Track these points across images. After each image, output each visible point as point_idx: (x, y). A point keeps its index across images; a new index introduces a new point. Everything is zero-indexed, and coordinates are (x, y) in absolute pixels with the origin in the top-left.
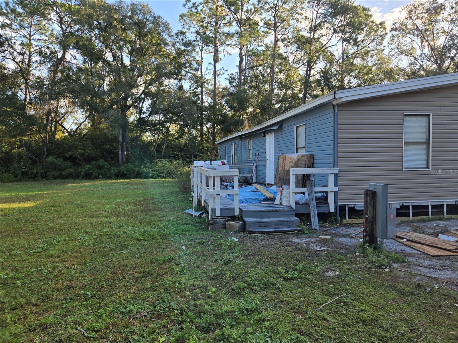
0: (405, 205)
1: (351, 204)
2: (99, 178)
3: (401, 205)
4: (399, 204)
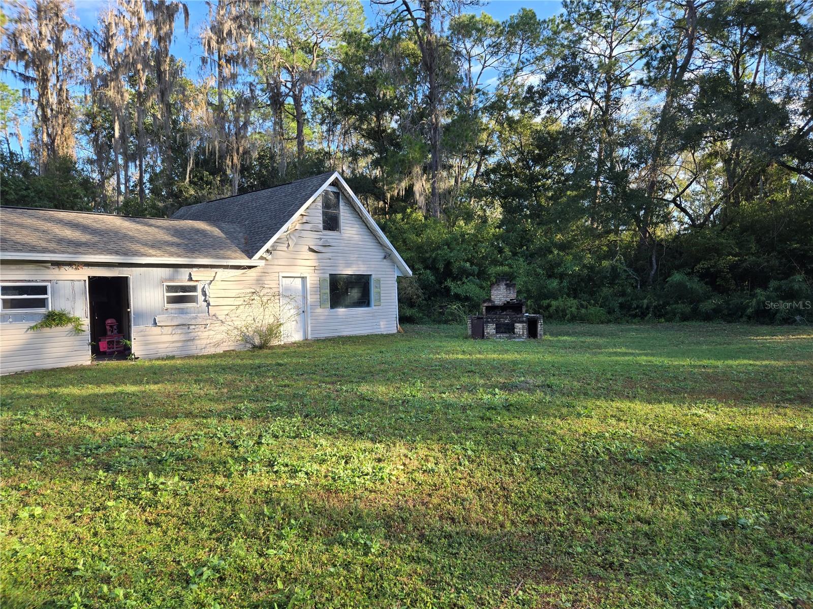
2: (794, 322)
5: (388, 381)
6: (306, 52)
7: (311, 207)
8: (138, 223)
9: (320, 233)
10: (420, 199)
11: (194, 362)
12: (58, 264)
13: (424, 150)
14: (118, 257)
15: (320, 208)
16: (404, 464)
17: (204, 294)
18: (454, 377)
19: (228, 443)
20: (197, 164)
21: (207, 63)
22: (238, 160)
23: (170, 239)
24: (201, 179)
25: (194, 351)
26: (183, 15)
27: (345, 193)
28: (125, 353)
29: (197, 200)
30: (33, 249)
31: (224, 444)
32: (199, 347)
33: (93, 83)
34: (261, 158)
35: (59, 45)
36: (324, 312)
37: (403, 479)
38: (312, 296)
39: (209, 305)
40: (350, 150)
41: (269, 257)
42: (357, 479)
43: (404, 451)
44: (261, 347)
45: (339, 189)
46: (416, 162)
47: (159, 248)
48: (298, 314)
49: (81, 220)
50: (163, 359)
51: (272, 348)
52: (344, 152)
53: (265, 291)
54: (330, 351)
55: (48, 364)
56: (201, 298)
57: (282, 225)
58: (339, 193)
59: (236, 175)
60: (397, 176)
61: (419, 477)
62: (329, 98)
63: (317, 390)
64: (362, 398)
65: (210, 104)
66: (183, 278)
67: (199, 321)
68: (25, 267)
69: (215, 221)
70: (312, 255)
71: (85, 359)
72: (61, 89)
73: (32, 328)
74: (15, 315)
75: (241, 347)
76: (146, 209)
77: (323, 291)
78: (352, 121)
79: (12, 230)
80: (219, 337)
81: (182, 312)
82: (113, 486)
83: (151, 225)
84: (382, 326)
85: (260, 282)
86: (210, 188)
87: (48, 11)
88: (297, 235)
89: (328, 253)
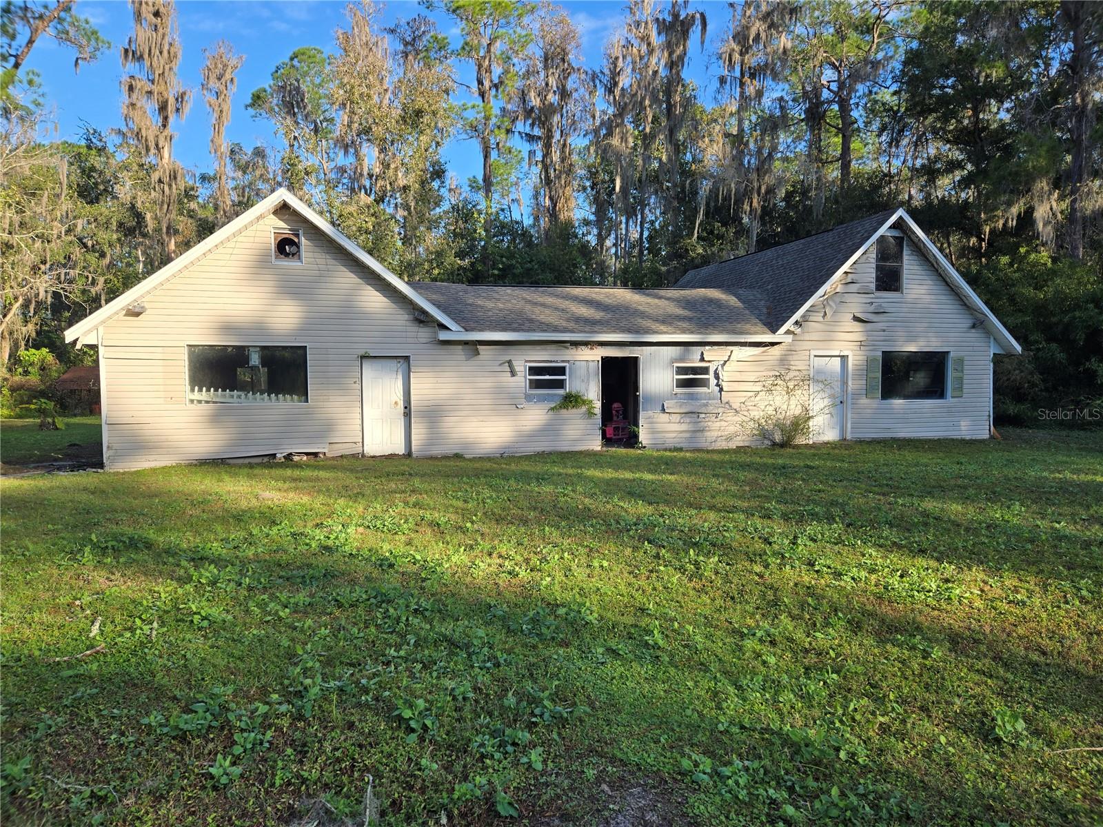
5: (966, 499)
6: (862, 33)
7: (860, 261)
8: (648, 295)
9: (872, 296)
10: (1045, 231)
11: (705, 456)
12: (576, 344)
13: (1055, 152)
14: (630, 335)
15: (874, 261)
16: (982, 591)
17: (717, 376)
18: (1081, 504)
19: (760, 538)
20: (707, 214)
21: (726, 83)
22: (759, 203)
23: (681, 312)
24: (712, 232)
25: (703, 445)
26: (700, 27)
27: (912, 236)
28: (631, 440)
29: (706, 260)
30: (556, 329)
31: (756, 539)
32: (709, 439)
33: (596, 132)
34: (789, 195)
35: (564, 94)
36: (870, 404)
37: (978, 603)
38: (856, 382)
39: (721, 390)
40: (923, 166)
41: (798, 331)
42: (916, 593)
43: (981, 576)
44: (783, 445)
45: (904, 232)
46: (1040, 173)
47: (670, 324)
48: (833, 405)
50: (670, 450)
51: (797, 447)
52: (913, 169)
53: (791, 374)
54: (880, 456)
55: (565, 447)
56: (713, 382)
57: (817, 288)
58: (903, 238)
59: (755, 223)
60: (1004, 198)
61: (1003, 606)
62: (895, 93)
63: (860, 501)
64: (925, 514)
65: (727, 135)
66: (694, 358)
67: (710, 409)
68: (548, 347)
69: (729, 286)
70: (857, 326)
71: (596, 444)
72: (564, 145)
73: (552, 409)
74: (539, 395)
75: (758, 443)
76: (645, 275)
77: (871, 375)
78: (930, 119)
79: (537, 310)
80: (732, 429)
81: (692, 397)
82: (657, 556)
83: (660, 298)
84: (963, 428)
85: (784, 361)
86: (721, 244)
87: (555, 57)
88: (838, 299)
89: (881, 322)
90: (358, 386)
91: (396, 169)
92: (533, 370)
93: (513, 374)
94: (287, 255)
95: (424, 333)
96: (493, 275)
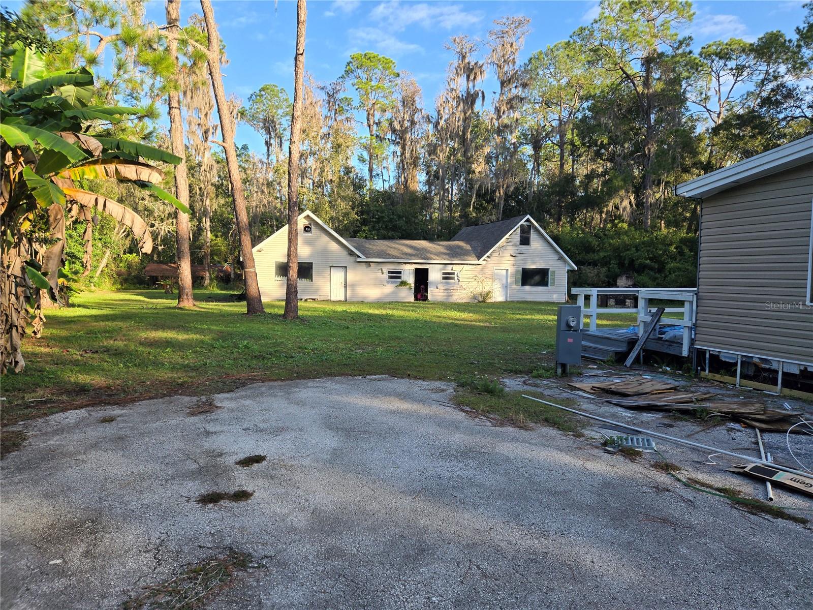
0: (809, 369)
1: (715, 350)
3: (802, 368)
4: (796, 366)
7: (513, 233)
9: (518, 247)
12: (405, 263)
14: (426, 260)
15: (519, 233)
17: (458, 276)
22: (503, 192)
23: (445, 251)
24: (481, 205)
25: (451, 301)
27: (533, 225)
28: (425, 299)
30: (398, 258)
32: (454, 299)
36: (517, 287)
38: (511, 279)
39: (459, 281)
41: (488, 259)
44: (482, 302)
45: (530, 223)
46: (621, 188)
47: (440, 256)
48: (503, 288)
49: (414, 244)
51: (487, 303)
53: (486, 276)
56: (456, 278)
57: (496, 244)
58: (530, 225)
59: (502, 202)
66: (449, 269)
67: (455, 288)
68: (395, 264)
70: (512, 258)
71: (412, 299)
72: (412, 150)
73: (396, 286)
74: (391, 281)
75: (473, 301)
77: (518, 277)
79: (392, 250)
80: (463, 296)
81: (448, 283)
83: (440, 245)
84: (555, 298)
85: (482, 271)
86: (484, 212)
87: (408, 102)
88: (504, 248)
89: (521, 257)
90: (329, 276)
91: (327, 172)
92: (390, 272)
93: (383, 273)
94: (307, 231)
95: (352, 259)
96: (373, 221)
